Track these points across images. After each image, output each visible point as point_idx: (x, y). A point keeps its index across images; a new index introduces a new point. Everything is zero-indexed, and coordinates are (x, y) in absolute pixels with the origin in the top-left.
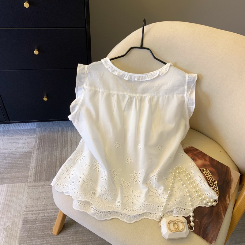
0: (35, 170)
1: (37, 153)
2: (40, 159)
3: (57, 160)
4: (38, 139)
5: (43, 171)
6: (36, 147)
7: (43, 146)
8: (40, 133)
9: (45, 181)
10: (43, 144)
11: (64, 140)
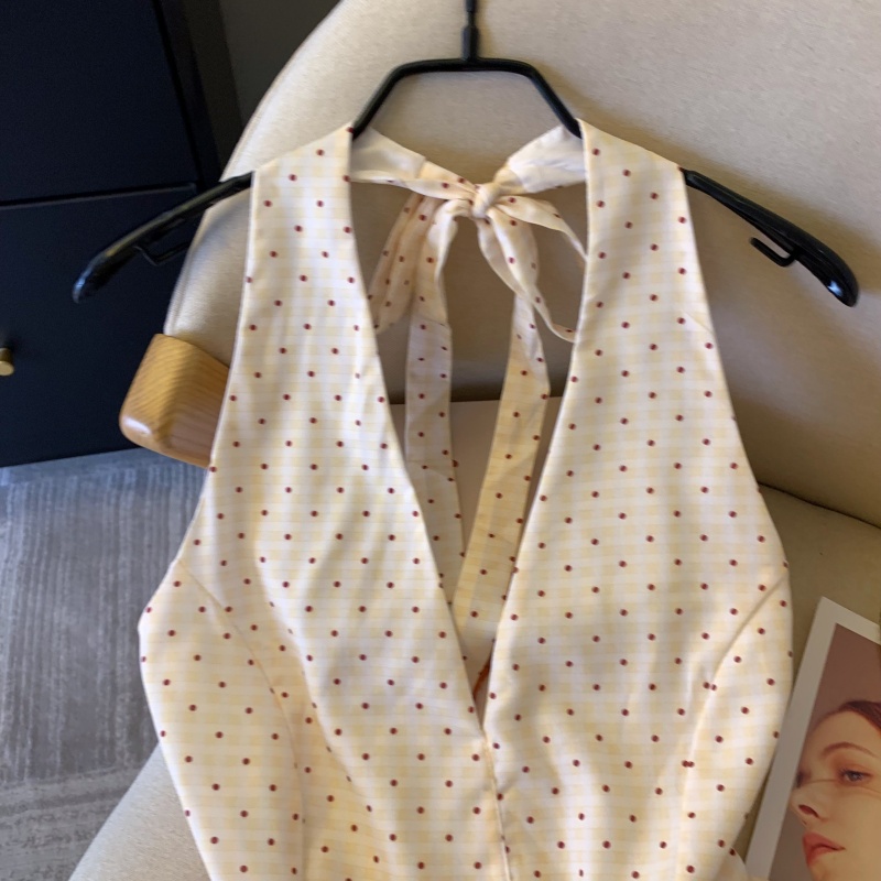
0: (10, 713)
1: (14, 622)
2: (31, 654)
3: (119, 653)
4: (25, 544)
5: (51, 717)
6: (14, 583)
7: (45, 580)
8: (27, 507)
9: (61, 773)
10: (47, 566)
11: (146, 539)
